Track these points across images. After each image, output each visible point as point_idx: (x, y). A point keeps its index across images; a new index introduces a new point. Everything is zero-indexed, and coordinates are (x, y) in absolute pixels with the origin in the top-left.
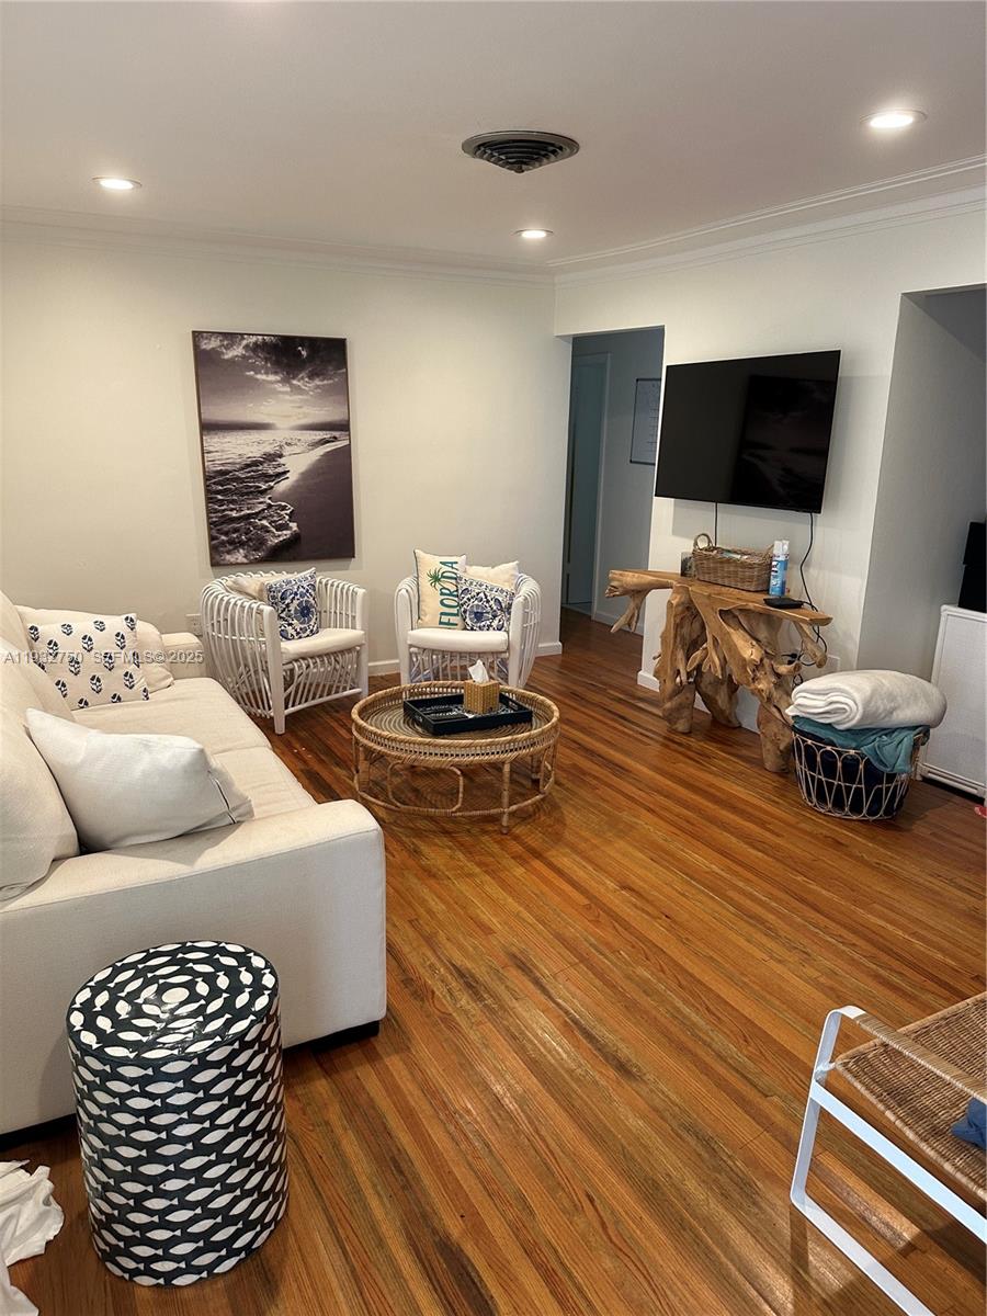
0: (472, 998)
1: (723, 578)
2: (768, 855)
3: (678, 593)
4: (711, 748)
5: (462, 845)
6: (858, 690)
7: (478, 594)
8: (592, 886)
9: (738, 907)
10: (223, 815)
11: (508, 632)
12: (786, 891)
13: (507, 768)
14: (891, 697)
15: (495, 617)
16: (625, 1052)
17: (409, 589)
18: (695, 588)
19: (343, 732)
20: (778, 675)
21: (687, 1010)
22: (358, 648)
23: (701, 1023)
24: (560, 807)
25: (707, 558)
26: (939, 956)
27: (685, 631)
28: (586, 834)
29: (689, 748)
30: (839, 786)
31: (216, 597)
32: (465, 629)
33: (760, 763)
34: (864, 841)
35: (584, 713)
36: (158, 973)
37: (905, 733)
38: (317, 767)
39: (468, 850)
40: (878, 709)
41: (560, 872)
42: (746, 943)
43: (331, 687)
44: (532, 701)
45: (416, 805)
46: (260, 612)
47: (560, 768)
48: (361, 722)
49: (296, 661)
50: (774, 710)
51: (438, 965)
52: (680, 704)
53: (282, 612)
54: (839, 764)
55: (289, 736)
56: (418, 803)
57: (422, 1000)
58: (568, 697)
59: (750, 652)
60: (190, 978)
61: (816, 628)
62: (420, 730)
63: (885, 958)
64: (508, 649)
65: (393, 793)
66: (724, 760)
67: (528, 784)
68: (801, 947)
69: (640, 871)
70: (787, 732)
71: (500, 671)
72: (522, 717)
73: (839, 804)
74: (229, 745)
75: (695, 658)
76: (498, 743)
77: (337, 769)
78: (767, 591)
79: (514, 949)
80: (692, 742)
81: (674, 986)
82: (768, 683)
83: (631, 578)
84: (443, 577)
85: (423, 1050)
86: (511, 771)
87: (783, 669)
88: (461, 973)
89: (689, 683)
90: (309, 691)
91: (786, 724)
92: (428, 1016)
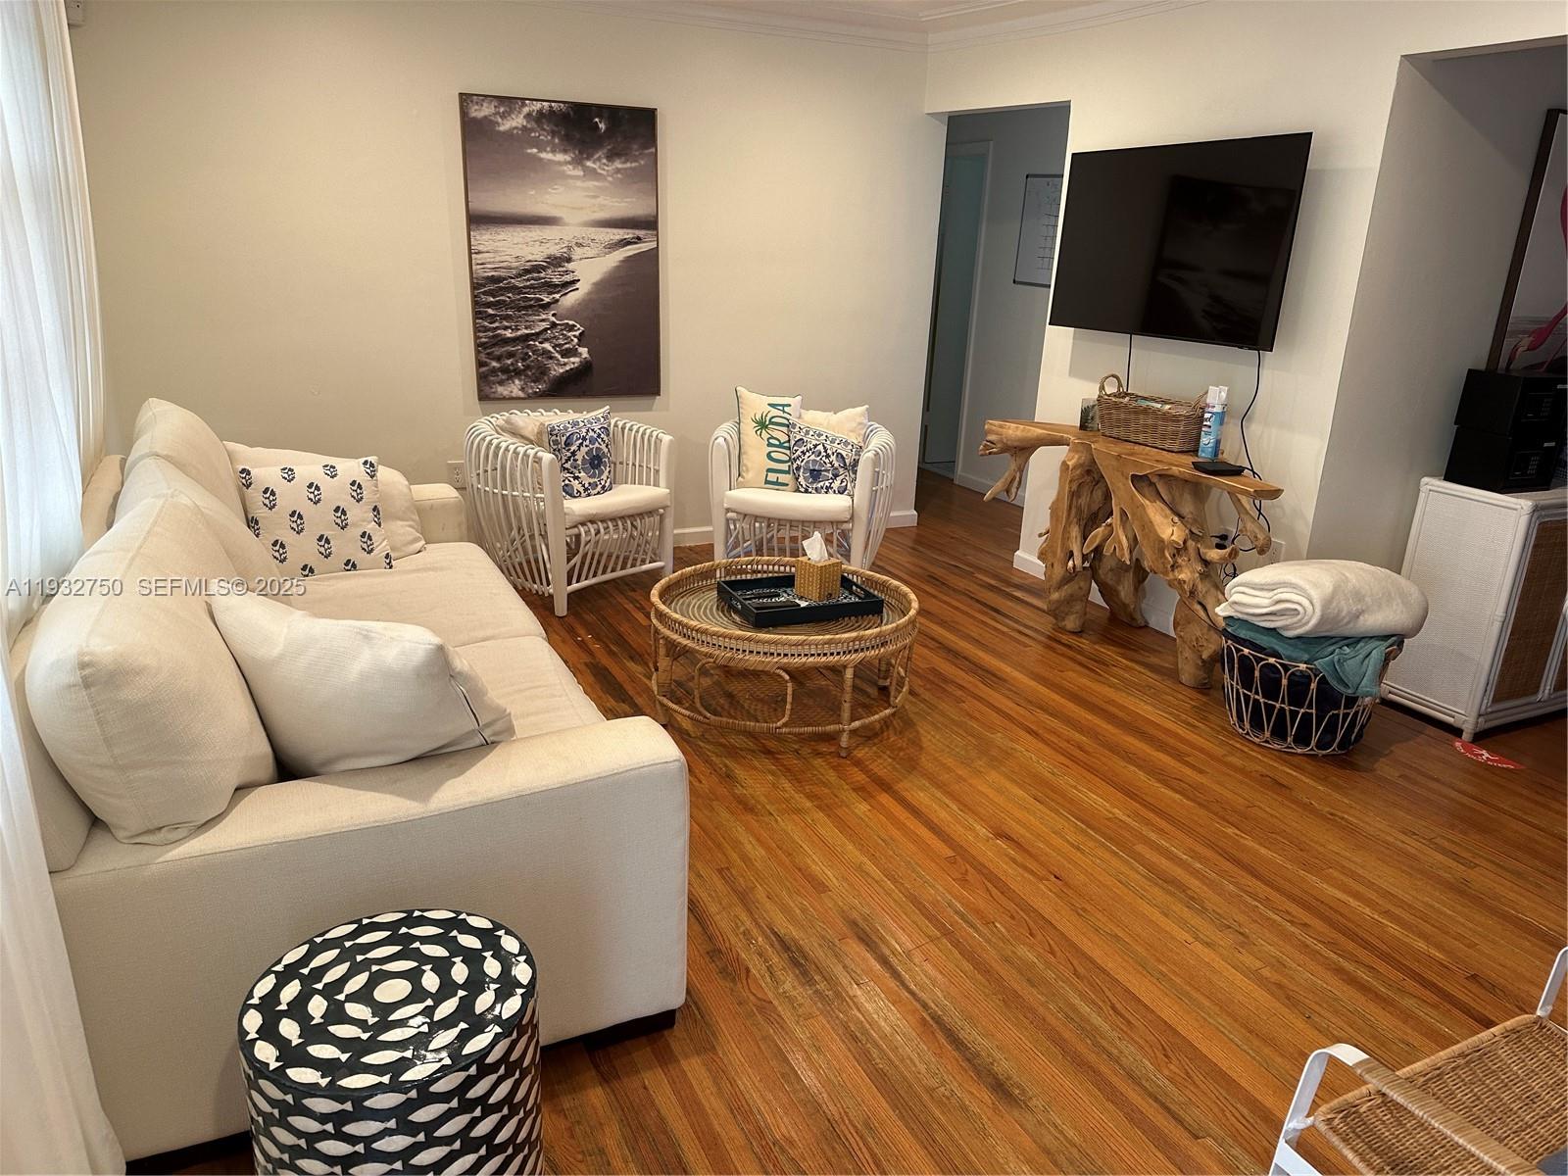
0: (800, 983)
1: (1136, 432)
2: (1188, 798)
3: (1077, 452)
4: (1108, 652)
5: (789, 770)
6: (1316, 585)
7: (815, 446)
8: (957, 831)
9: (1150, 867)
10: (471, 734)
11: (852, 496)
12: (1212, 846)
13: (849, 674)
14: (1358, 596)
15: (836, 476)
16: (1003, 1066)
17: (729, 438)
18: (1099, 446)
19: (640, 616)
20: (1206, 563)
21: (1085, 1009)
22: (661, 511)
23: (1105, 1027)
24: (915, 724)
25: (1117, 406)
26: (1421, 945)
27: (1083, 501)
28: (949, 762)
29: (1081, 652)
30: (1282, 710)
31: (484, 439)
32: (797, 490)
33: (1173, 675)
34: (1311, 783)
35: (945, 602)
36: (372, 955)
37: (1374, 644)
38: (605, 661)
39: (797, 780)
40: (1340, 611)
41: (915, 812)
42: (1163, 918)
43: (626, 559)
44: (884, 586)
45: (731, 716)
46: (538, 460)
47: (915, 673)
48: (662, 607)
49: (583, 524)
50: (1198, 607)
51: (755, 932)
52: (1072, 596)
53: (567, 462)
54: (1284, 682)
55: (571, 620)
56: (732, 712)
57: (733, 980)
58: (926, 582)
59: (1170, 530)
60: (414, 964)
61: (1257, 502)
62: (737, 619)
63: (1351, 946)
64: (852, 518)
65: (701, 698)
66: (1126, 669)
67: (873, 692)
68: (1235, 926)
69: (1018, 814)
70: (1214, 636)
71: (840, 545)
72: (870, 607)
73: (1279, 732)
74: (489, 632)
75: (1096, 536)
76: (840, 641)
77: (631, 665)
78: (1195, 451)
79: (855, 915)
80: (1085, 643)
81: (1068, 974)
82: (1193, 572)
83: (1014, 431)
84: (771, 423)
85: (734, 1052)
86: (855, 675)
87: (1214, 554)
88: (785, 945)
89: (1084, 568)
90: (599, 562)
91: (1213, 627)
92: (740, 1004)
